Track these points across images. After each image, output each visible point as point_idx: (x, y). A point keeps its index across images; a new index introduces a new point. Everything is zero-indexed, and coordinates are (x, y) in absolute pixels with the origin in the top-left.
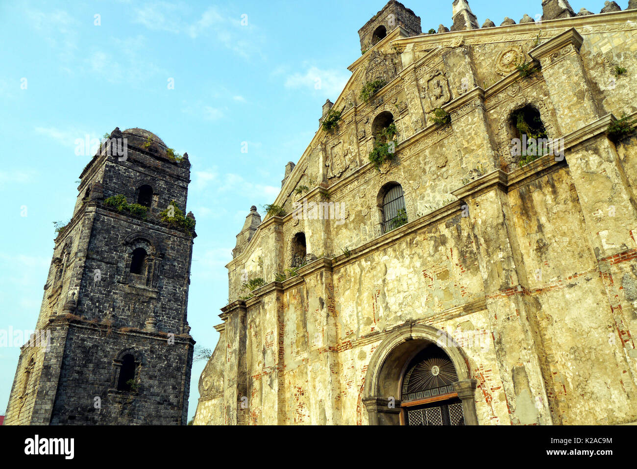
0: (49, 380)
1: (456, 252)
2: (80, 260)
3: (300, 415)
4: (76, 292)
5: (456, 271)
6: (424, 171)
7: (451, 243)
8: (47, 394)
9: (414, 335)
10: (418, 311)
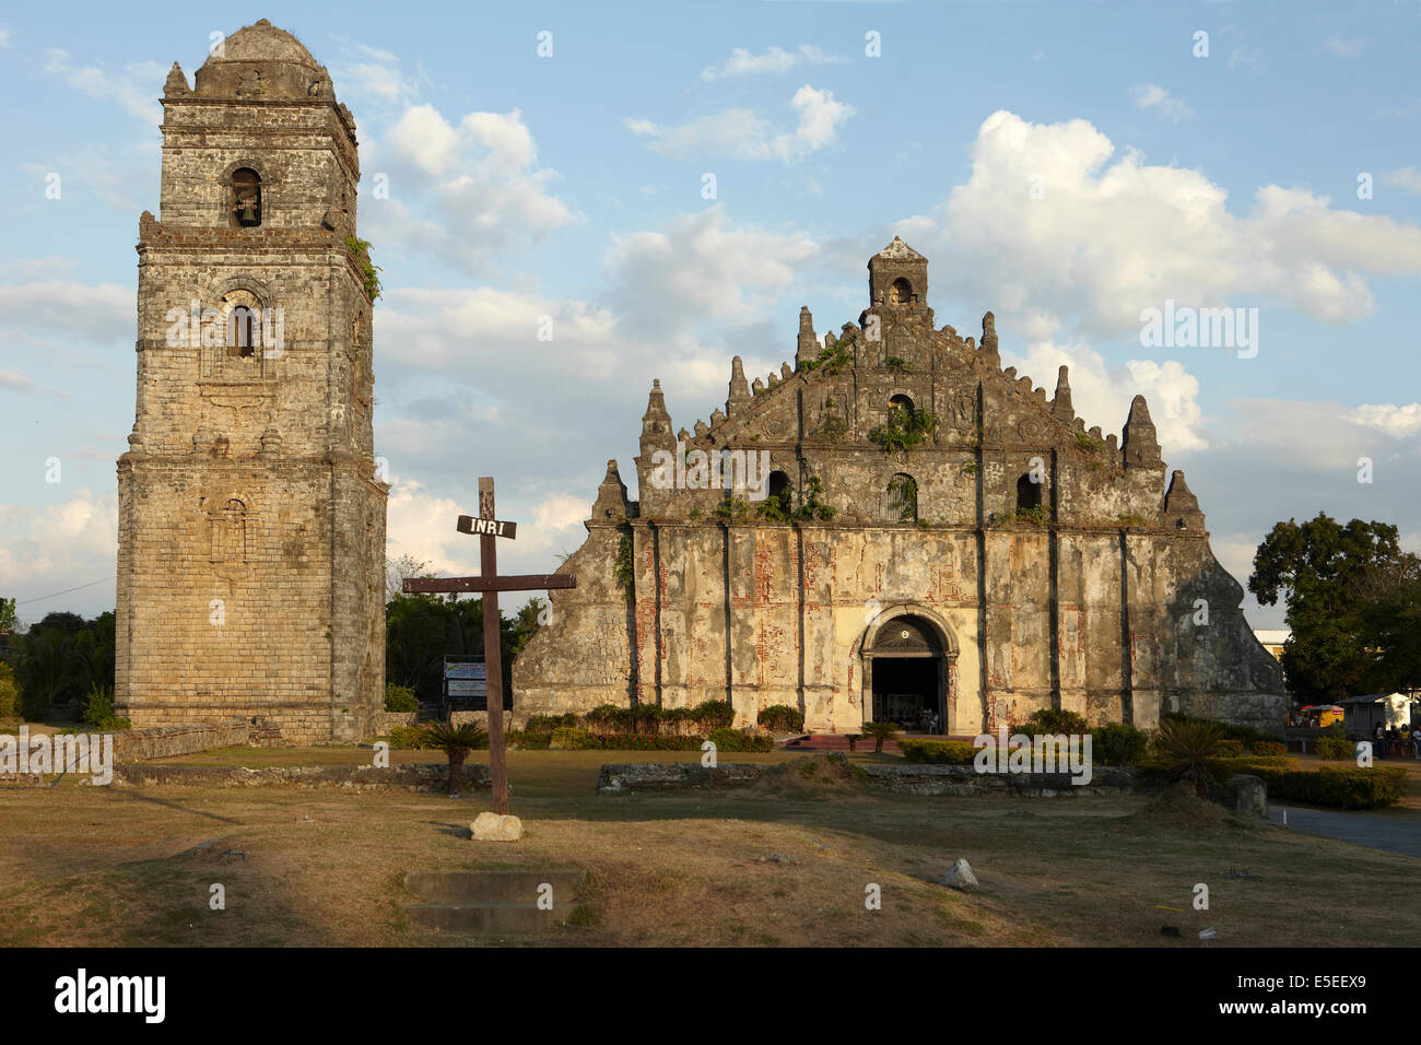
0: (346, 554)
1: (959, 560)
2: (338, 356)
3: (775, 651)
4: (341, 412)
5: (957, 576)
6: (942, 481)
7: (957, 552)
8: (347, 574)
9: (916, 612)
10: (921, 596)
